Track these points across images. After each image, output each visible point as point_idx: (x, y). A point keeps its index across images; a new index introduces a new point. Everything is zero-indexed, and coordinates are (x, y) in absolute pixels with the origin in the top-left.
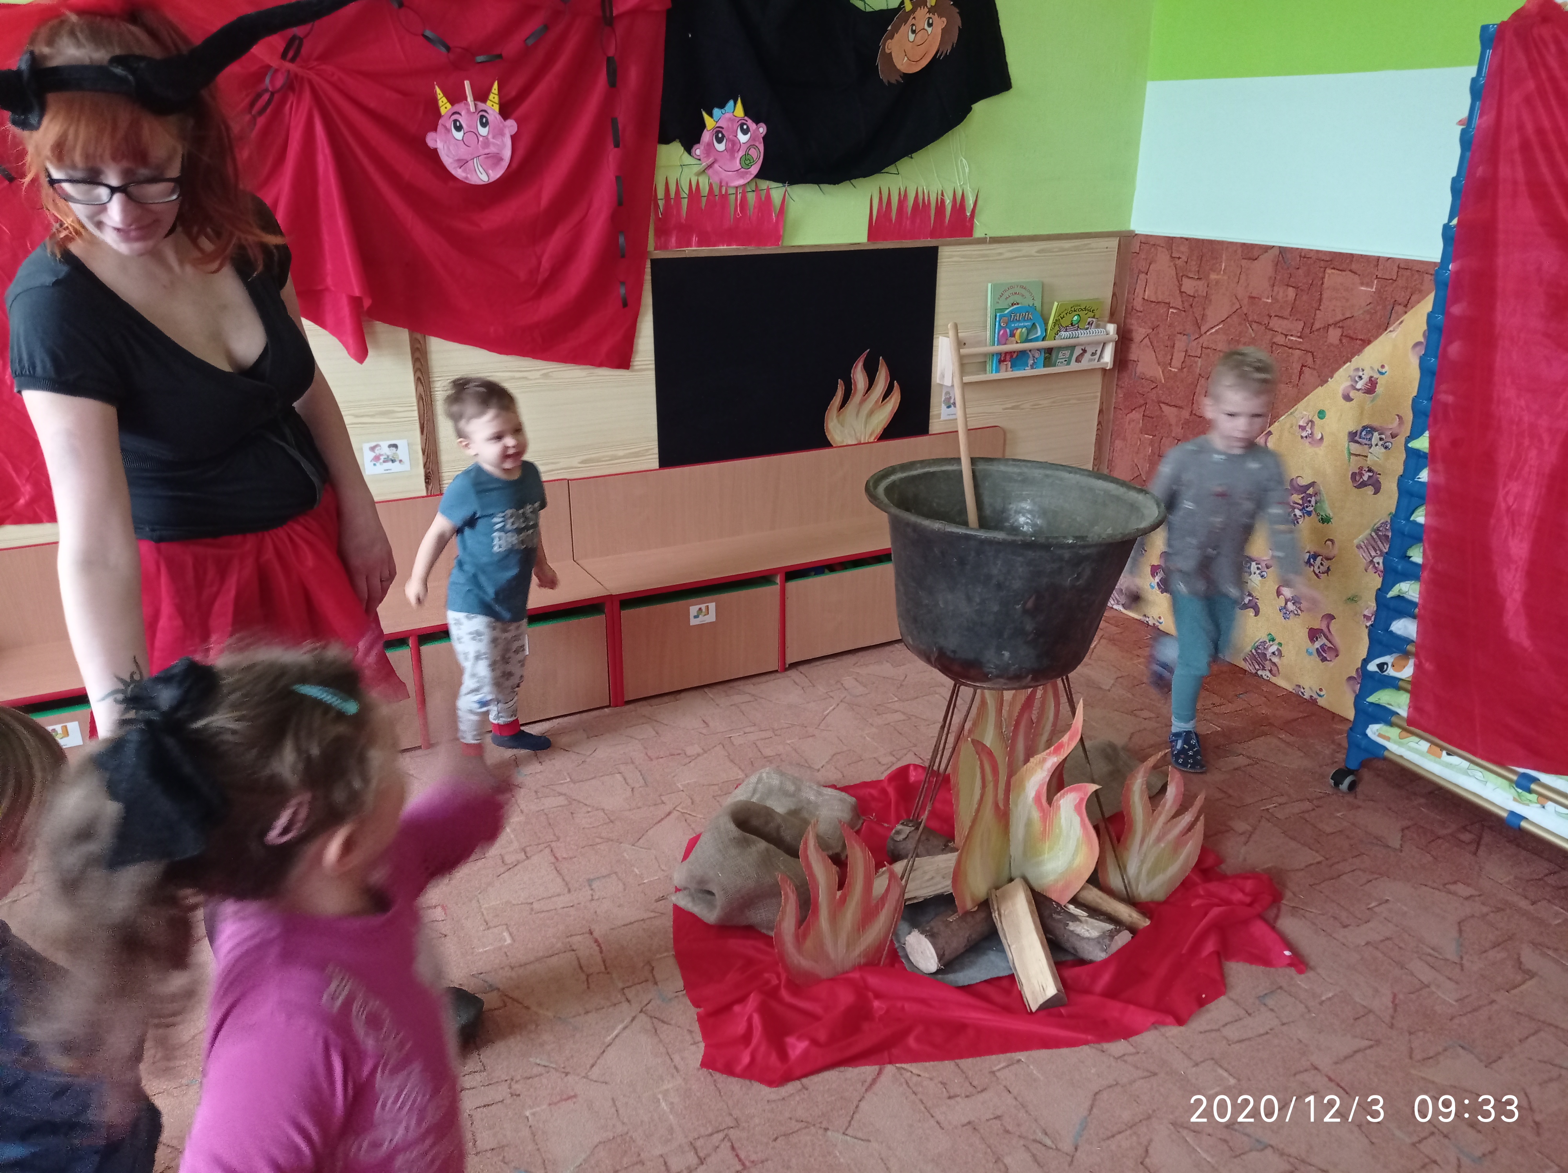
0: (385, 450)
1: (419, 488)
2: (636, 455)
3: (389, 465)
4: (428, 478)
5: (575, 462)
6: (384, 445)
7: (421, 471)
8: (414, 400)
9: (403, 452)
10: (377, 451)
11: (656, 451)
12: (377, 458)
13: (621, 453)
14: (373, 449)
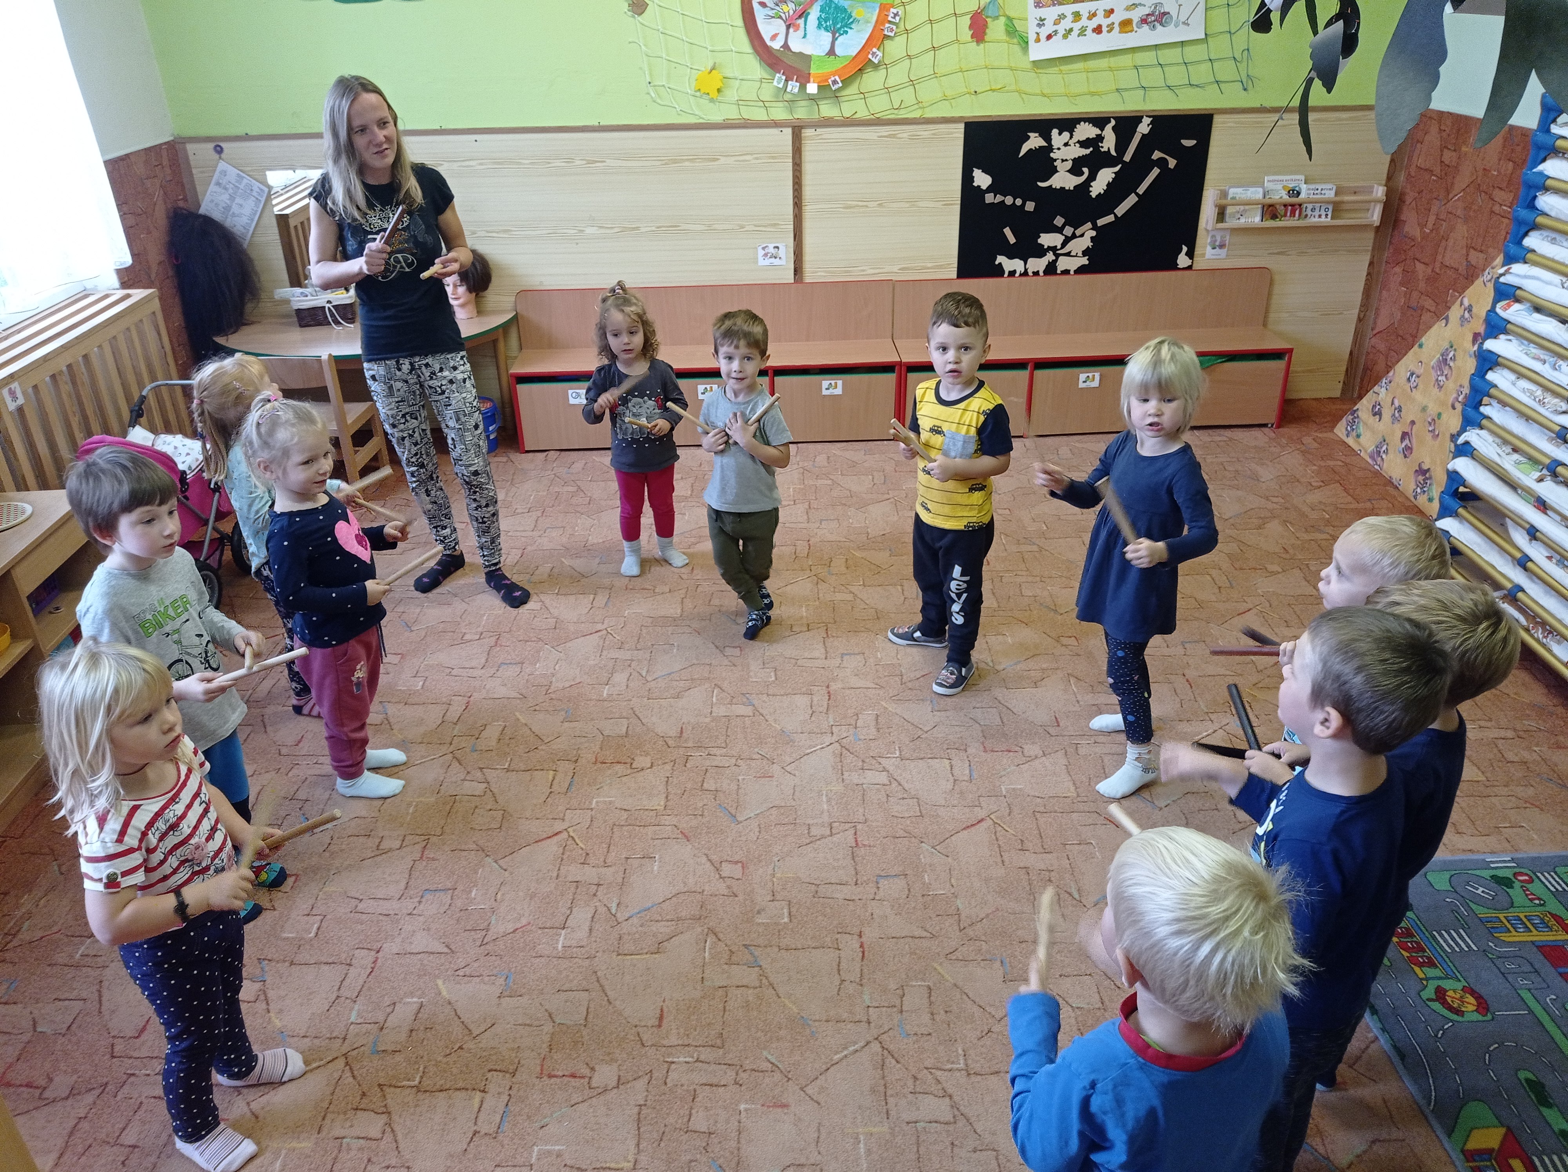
0: (771, 250)
1: (788, 276)
2: (940, 267)
3: (773, 260)
4: (795, 270)
5: (895, 269)
6: (771, 246)
7: (792, 266)
8: (792, 217)
9: (782, 252)
10: (767, 250)
11: (956, 265)
12: (766, 255)
13: (929, 265)
14: (764, 248)
